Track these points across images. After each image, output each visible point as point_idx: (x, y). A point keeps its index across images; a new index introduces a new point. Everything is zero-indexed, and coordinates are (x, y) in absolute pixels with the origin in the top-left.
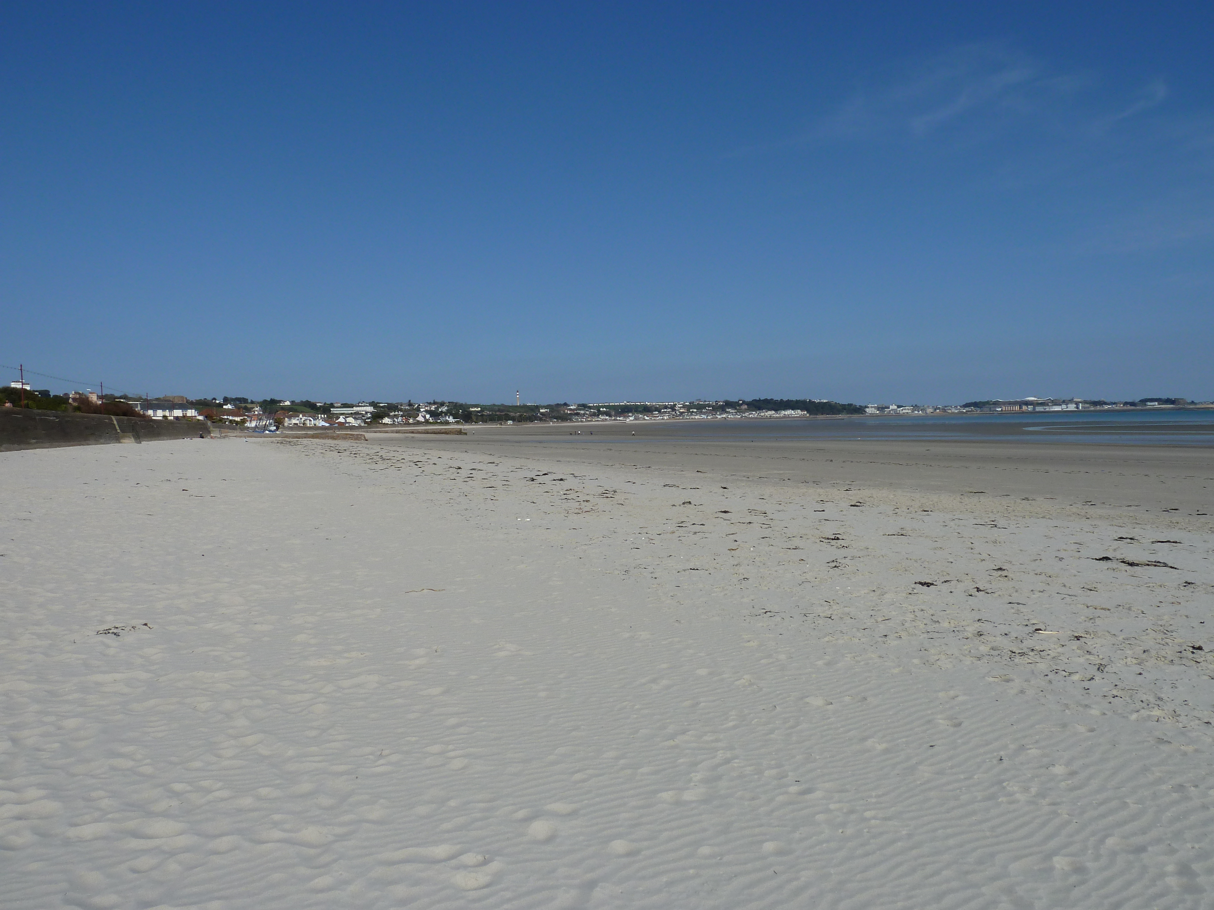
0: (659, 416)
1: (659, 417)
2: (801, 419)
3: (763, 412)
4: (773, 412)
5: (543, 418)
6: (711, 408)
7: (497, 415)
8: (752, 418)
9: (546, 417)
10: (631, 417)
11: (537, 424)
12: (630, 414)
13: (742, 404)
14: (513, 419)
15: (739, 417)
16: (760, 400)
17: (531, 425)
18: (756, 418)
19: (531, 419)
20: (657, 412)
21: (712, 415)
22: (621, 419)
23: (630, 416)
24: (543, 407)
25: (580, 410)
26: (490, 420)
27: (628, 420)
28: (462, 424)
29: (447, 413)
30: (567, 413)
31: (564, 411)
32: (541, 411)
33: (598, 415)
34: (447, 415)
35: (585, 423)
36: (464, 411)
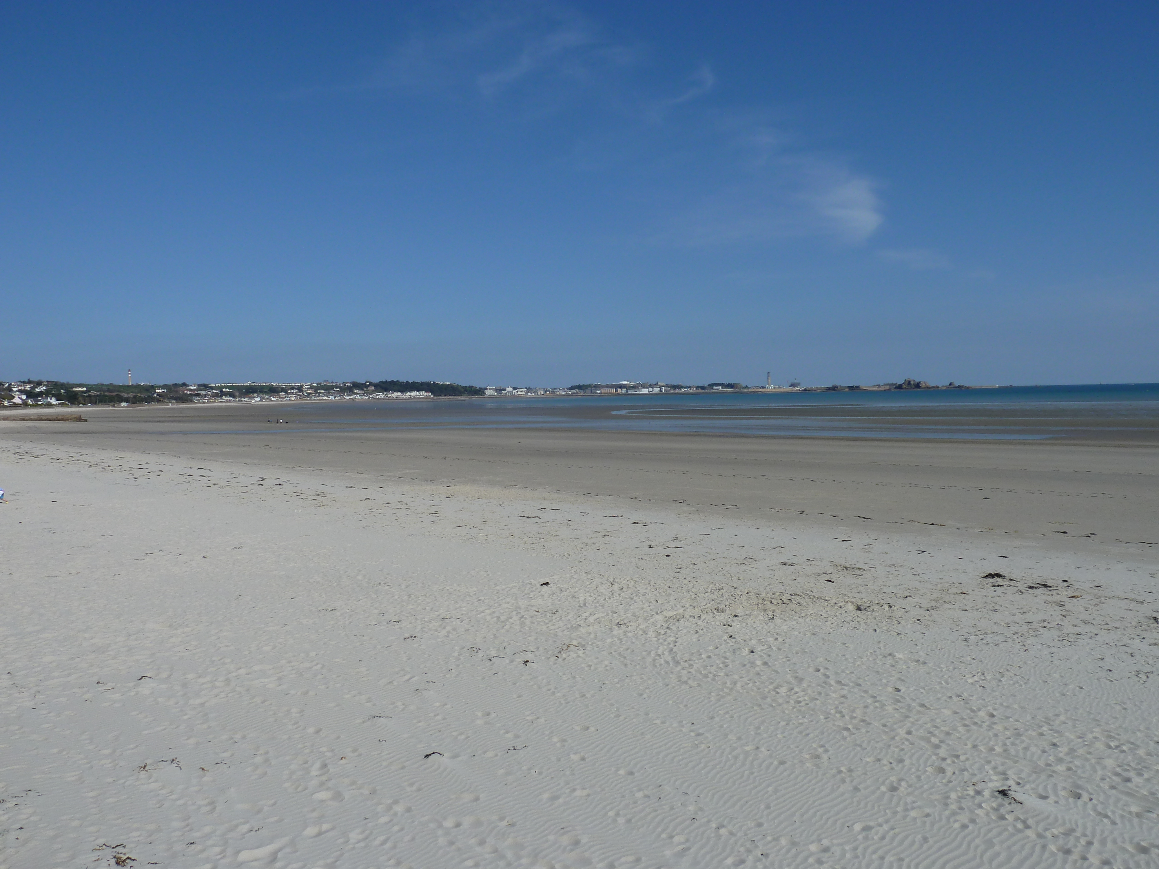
0: (285, 397)
2: (426, 400)
3: (390, 394)
4: (399, 393)
5: (161, 399)
6: (339, 389)
7: (107, 396)
8: (379, 399)
9: (164, 399)
11: (154, 406)
12: (255, 395)
13: (369, 386)
14: (127, 400)
15: (367, 398)
16: (386, 382)
17: (147, 407)
18: (383, 399)
19: (149, 400)
20: (284, 393)
21: (340, 396)
22: (246, 399)
23: (255, 397)
24: (159, 387)
25: (201, 390)
26: (100, 402)
27: (253, 401)
28: (68, 406)
29: (47, 393)
30: (187, 394)
31: (183, 392)
32: (158, 391)
33: (221, 396)
34: (47, 396)
35: (208, 405)
36: (67, 391)
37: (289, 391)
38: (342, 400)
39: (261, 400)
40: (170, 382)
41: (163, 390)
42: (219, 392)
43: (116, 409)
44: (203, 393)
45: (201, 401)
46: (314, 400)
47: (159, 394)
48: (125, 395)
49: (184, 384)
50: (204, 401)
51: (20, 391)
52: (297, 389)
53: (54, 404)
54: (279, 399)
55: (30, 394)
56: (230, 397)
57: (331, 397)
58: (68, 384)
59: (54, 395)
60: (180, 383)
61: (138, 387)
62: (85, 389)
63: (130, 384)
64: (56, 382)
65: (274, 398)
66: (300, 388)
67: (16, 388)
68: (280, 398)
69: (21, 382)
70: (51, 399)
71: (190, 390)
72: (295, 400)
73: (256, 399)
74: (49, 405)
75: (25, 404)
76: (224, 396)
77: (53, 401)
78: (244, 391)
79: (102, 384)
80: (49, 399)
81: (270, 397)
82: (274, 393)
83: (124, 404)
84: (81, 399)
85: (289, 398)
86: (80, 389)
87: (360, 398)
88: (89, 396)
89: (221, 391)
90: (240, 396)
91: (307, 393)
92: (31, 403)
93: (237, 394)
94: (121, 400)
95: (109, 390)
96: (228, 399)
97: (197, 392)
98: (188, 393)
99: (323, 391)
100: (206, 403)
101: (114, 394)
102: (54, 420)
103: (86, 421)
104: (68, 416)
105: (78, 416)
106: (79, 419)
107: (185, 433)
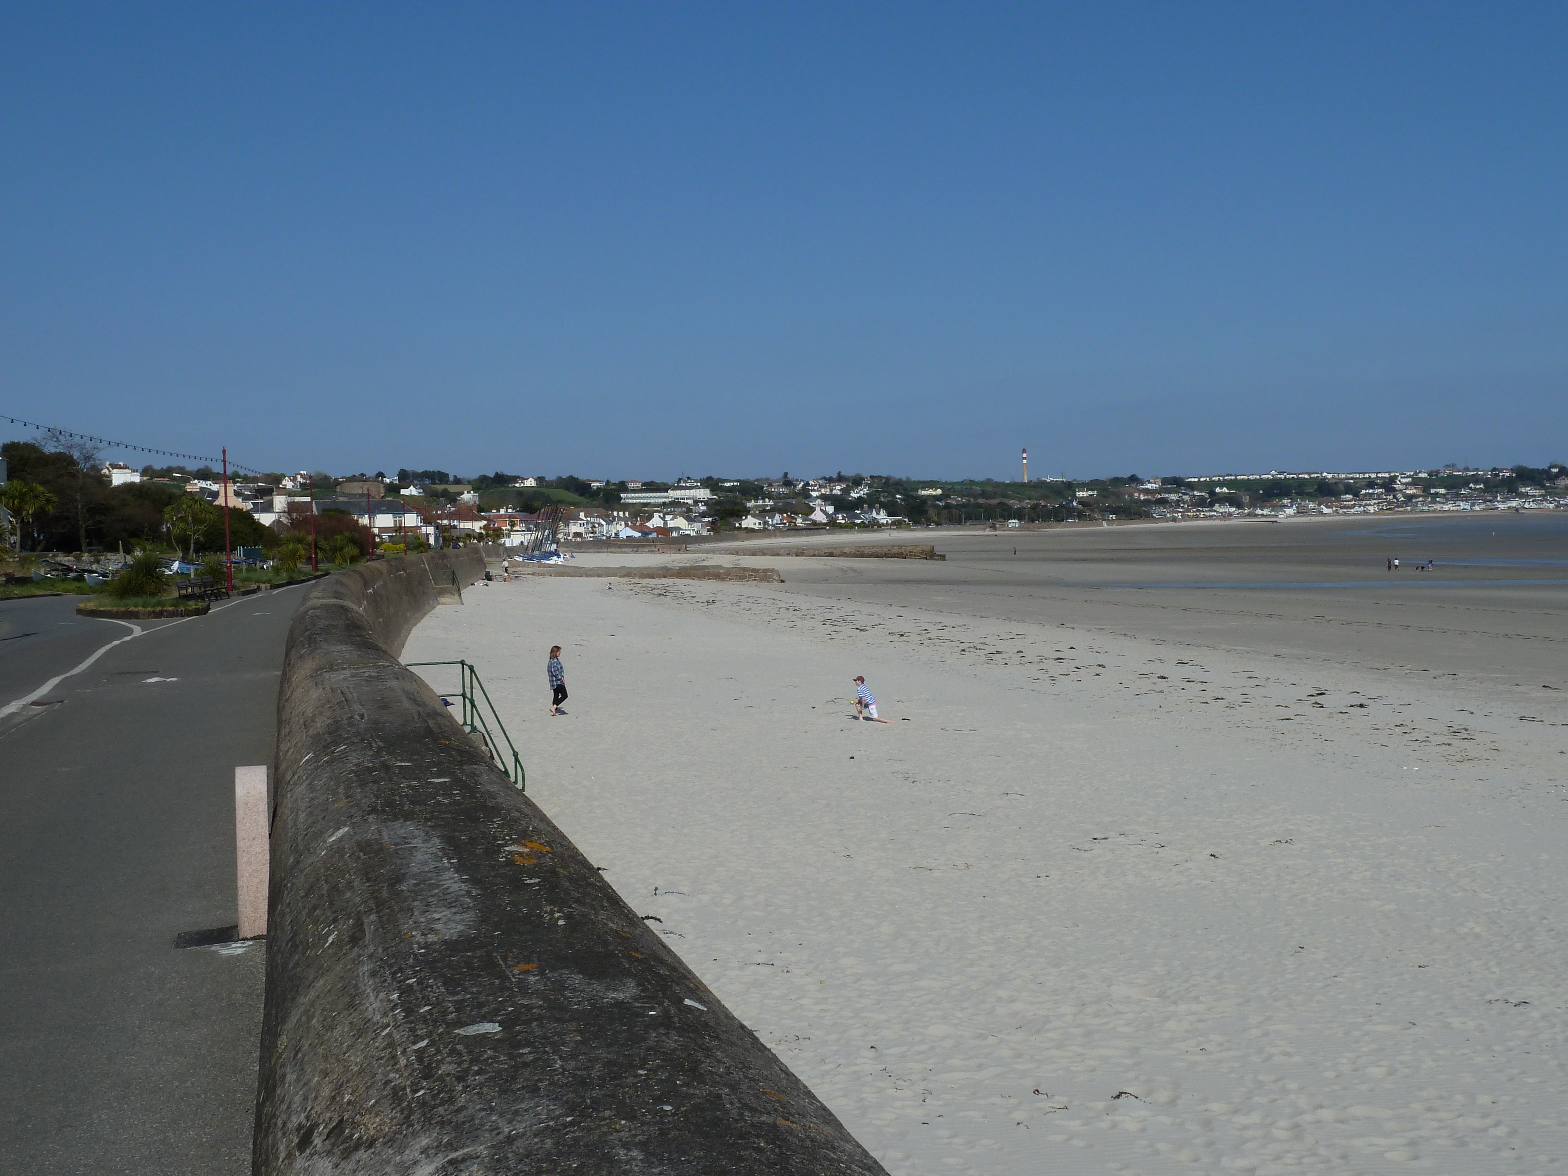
0: (1354, 506)
1: (1357, 508)
5: (1086, 511)
6: (1482, 486)
7: (979, 506)
9: (1092, 510)
10: (1289, 507)
11: (1071, 527)
12: (1286, 501)
13: (1557, 476)
14: (1019, 515)
15: (1552, 506)
17: (1058, 529)
19: (1059, 515)
20: (1351, 497)
21: (1485, 501)
22: (1266, 512)
23: (1286, 506)
24: (1084, 486)
25: (1169, 491)
26: (969, 518)
27: (1281, 515)
28: (908, 528)
29: (870, 502)
30: (1139, 500)
31: (1131, 495)
32: (1080, 494)
33: (1211, 505)
34: (871, 507)
35: (1183, 524)
36: (907, 497)
37: (1363, 492)
38: (1491, 512)
39: (1299, 512)
40: (1104, 475)
41: (1090, 493)
42: (1207, 496)
43: (997, 533)
44: (1173, 497)
45: (1168, 515)
46: (1422, 511)
47: (1082, 502)
48: (1015, 504)
49: (1134, 479)
50: (1175, 515)
51: (824, 497)
52: (1381, 486)
53: (883, 523)
54: (1341, 511)
55: (841, 504)
56: (1231, 505)
57: (1463, 505)
58: (908, 481)
59: (883, 506)
60: (1126, 475)
61: (1039, 486)
62: (939, 491)
63: (1026, 481)
64: (888, 479)
65: (1328, 507)
66: (1388, 485)
67: (818, 491)
68: (1341, 508)
69: (824, 478)
70: (878, 514)
71: (1147, 491)
72: (1375, 513)
73: (1290, 511)
74: (874, 526)
75: (833, 525)
76: (1217, 505)
77: (882, 517)
78: (1261, 492)
79: (972, 482)
80: (874, 514)
81: (1319, 505)
82: (1327, 495)
83: (1013, 523)
84: (932, 512)
85: (1362, 509)
86: (931, 492)
87: (1534, 506)
88: (948, 506)
89: (1212, 493)
90: (1252, 505)
91: (1405, 495)
92: (843, 522)
93: (1246, 499)
94: (1008, 513)
95: (983, 495)
96: (1227, 510)
97: (1159, 496)
98: (1142, 497)
99: (1443, 491)
100: (1180, 521)
101: (994, 502)
102: (886, 556)
103: (943, 558)
104: (910, 549)
105: (928, 549)
106: (930, 554)
107: (1139, 586)
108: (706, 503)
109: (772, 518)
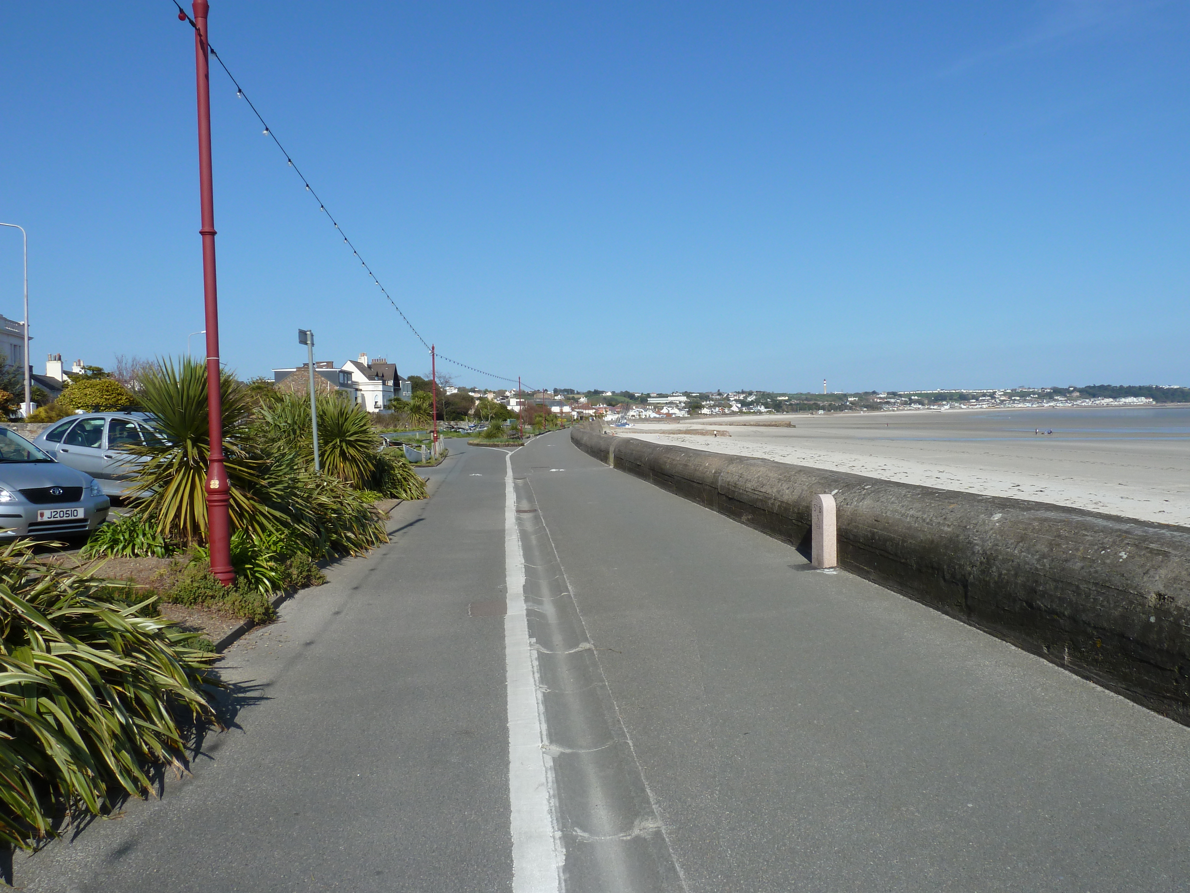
0: (977, 405)
2: (1146, 407)
3: (1099, 400)
4: (1111, 400)
5: (853, 406)
6: (1037, 396)
7: (806, 404)
8: (1085, 407)
9: (856, 406)
11: (846, 414)
12: (944, 403)
13: (1073, 391)
14: (823, 408)
15: (1070, 405)
16: (1094, 387)
17: (841, 414)
18: (1090, 407)
19: (842, 408)
20: (975, 401)
21: (1038, 403)
22: (935, 407)
23: (945, 405)
24: (851, 395)
25: (890, 398)
26: (800, 409)
27: (943, 409)
28: (774, 414)
29: (757, 402)
31: (873, 400)
32: (850, 399)
33: (910, 404)
34: (757, 405)
36: (773, 400)
37: (981, 398)
39: (951, 408)
40: (861, 391)
41: (855, 399)
42: (908, 400)
44: (893, 400)
45: (891, 409)
46: (1008, 407)
47: (851, 403)
48: (821, 404)
49: (874, 393)
50: (894, 408)
51: (735, 400)
52: (989, 396)
54: (971, 407)
55: (744, 403)
56: (919, 404)
57: (1028, 405)
58: (773, 393)
59: (763, 404)
60: (871, 391)
61: (832, 395)
62: (787, 398)
63: (825, 393)
64: (764, 392)
65: (964, 405)
66: (992, 396)
67: (733, 397)
69: (736, 392)
70: (760, 407)
71: (880, 398)
72: (986, 408)
73: (947, 407)
74: (761, 413)
75: (741, 412)
76: (913, 404)
77: (763, 409)
78: (933, 398)
79: (801, 394)
81: (960, 404)
82: (964, 400)
83: (821, 412)
84: (784, 407)
85: (980, 406)
86: (783, 398)
87: (1061, 405)
88: (791, 404)
89: (910, 399)
90: (929, 404)
91: (1000, 400)
92: (745, 411)
93: (926, 402)
94: (818, 408)
95: (807, 399)
96: (917, 406)
97: (886, 400)
98: (878, 401)
99: (1018, 398)
100: (896, 411)
101: (812, 402)
102: (766, 426)
103: (795, 427)
104: (776, 423)
105: (784, 423)
106: (788, 425)
108: (685, 403)
109: (715, 409)
